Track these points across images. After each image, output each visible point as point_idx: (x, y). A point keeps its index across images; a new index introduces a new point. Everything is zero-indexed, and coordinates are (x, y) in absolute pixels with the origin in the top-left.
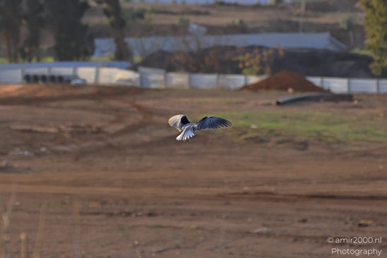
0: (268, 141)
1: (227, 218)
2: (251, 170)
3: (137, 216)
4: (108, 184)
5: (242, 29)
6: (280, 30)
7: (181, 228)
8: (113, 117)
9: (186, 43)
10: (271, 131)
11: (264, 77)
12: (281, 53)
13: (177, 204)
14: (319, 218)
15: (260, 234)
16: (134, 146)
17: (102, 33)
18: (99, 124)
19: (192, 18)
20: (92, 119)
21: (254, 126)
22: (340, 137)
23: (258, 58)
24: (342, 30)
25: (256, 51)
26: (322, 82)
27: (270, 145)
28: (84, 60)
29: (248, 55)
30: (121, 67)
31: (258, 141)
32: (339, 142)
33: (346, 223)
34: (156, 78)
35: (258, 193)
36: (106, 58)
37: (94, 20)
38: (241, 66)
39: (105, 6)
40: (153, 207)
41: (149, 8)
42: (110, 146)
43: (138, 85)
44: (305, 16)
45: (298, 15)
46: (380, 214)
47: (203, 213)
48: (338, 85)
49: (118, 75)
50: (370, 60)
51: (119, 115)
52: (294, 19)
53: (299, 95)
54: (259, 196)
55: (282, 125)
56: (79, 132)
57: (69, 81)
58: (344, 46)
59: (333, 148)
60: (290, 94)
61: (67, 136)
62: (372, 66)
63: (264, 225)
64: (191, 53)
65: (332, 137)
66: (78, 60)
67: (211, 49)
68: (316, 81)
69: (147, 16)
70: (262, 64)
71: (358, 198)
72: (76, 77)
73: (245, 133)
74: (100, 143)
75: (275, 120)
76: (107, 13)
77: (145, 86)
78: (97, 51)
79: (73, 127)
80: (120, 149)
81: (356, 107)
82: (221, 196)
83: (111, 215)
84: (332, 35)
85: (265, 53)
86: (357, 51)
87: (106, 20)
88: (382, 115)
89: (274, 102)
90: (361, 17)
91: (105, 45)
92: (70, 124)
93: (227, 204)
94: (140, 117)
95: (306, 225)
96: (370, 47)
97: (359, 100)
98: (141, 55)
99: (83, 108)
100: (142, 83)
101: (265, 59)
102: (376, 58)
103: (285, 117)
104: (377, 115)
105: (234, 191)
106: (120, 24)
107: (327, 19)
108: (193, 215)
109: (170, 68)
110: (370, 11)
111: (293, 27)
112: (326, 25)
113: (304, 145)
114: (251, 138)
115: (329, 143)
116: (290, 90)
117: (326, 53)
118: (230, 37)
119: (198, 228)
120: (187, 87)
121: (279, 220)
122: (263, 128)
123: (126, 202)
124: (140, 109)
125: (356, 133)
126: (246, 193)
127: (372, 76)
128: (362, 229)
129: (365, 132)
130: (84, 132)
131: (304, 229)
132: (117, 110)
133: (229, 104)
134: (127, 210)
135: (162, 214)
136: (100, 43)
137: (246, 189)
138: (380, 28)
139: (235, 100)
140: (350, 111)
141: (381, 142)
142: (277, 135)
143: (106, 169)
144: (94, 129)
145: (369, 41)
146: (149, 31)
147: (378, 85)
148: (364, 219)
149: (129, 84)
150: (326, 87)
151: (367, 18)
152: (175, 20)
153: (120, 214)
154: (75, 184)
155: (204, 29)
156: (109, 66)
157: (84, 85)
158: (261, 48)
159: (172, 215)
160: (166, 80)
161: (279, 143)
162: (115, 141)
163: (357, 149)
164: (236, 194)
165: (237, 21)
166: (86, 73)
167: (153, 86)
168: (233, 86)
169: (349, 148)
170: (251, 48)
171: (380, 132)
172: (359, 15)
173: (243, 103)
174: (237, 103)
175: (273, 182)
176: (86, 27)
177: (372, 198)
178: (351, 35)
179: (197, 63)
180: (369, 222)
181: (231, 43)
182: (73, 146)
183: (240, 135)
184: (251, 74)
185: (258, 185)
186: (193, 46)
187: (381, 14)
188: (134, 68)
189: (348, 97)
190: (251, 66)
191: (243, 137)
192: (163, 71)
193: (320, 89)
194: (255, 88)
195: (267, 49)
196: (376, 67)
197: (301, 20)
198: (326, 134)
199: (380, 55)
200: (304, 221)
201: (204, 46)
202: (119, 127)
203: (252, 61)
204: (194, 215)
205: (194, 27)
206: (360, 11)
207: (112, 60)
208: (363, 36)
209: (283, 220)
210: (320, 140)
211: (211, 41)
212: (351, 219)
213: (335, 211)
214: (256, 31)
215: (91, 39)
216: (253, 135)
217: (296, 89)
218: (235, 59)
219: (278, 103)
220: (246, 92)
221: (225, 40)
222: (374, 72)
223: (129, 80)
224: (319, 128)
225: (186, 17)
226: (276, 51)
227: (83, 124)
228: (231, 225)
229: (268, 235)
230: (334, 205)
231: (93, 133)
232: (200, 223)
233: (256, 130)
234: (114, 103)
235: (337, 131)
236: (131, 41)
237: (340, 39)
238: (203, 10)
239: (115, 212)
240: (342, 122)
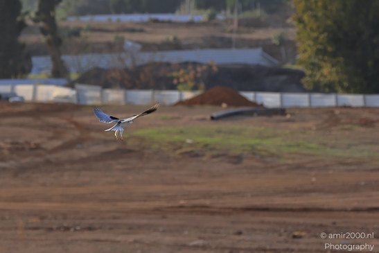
0: (203, 156)
1: (164, 231)
2: (187, 184)
3: (75, 230)
4: (47, 199)
5: (176, 46)
6: (213, 46)
7: (119, 242)
8: (50, 134)
9: (121, 60)
10: (206, 145)
11: (198, 93)
12: (215, 69)
13: (114, 218)
14: (254, 230)
15: (196, 247)
16: (72, 162)
17: (39, 51)
18: (38, 141)
19: (127, 36)
20: (31, 135)
21: (189, 141)
22: (274, 151)
23: (192, 74)
24: (274, 45)
25: (190, 67)
26: (255, 97)
27: (204, 159)
28: (22, 78)
29: (182, 72)
30: (58, 85)
31: (193, 155)
32: (272, 155)
33: (280, 235)
34: (92, 94)
35: (194, 207)
36: (43, 76)
37: (31, 38)
38: (175, 82)
39: (41, 24)
40: (91, 221)
41: (85, 26)
42: (48, 162)
43: (75, 101)
44: (238, 32)
45: (231, 32)
46: (314, 226)
47: (140, 227)
48: (271, 100)
49: (55, 92)
50: (302, 74)
51: (57, 131)
52: (227, 35)
53: (233, 110)
54: (195, 209)
55: (216, 139)
56: (17, 149)
57: (7, 99)
58: (276, 62)
59: (266, 161)
60: (224, 109)
61: (6, 152)
62: (303, 81)
63: (200, 238)
64: (126, 70)
65: (266, 151)
66: (16, 78)
67: (146, 65)
68: (250, 96)
69: (83, 34)
70: (196, 79)
71: (292, 210)
72: (14, 95)
73: (181, 148)
74: (38, 160)
75: (210, 135)
76: (43, 32)
77: (82, 102)
78: (34, 69)
79: (12, 143)
80: (58, 165)
81: (288, 121)
82: (157, 210)
83: (51, 229)
84: (264, 50)
85: (199, 69)
86: (289, 66)
87: (43, 39)
88: (314, 128)
89: (208, 117)
90: (292, 33)
91: (42, 63)
92: (9, 141)
93: (164, 217)
94: (77, 133)
95: (241, 237)
96: (301, 62)
97: (292, 114)
98: (78, 72)
99: (22, 125)
100: (79, 100)
101: (199, 75)
102: (308, 72)
103: (219, 132)
104: (310, 129)
105: (170, 205)
106: (57, 41)
107: (259, 34)
108: (130, 228)
109: (107, 85)
110: (301, 26)
111: (226, 43)
112: (258, 41)
113: (238, 159)
114: (186, 153)
115: (262, 157)
116: (224, 105)
117: (259, 68)
118: (164, 53)
119: (135, 242)
120: (123, 103)
121: (215, 233)
122: (198, 143)
123: (65, 217)
124: (78, 125)
125: (289, 146)
126: (182, 207)
127: (304, 91)
128: (296, 240)
129: (298, 145)
130: (23, 149)
131: (239, 241)
132: (55, 126)
133: (164, 119)
134: (65, 225)
135: (100, 228)
136: (37, 61)
137: (182, 202)
138: (311, 43)
139: (170, 115)
140: (282, 125)
141: (313, 155)
142: (211, 149)
143: (44, 185)
144: (33, 146)
145: (300, 56)
146: (85, 48)
147: (310, 98)
148: (298, 230)
149: (66, 101)
150: (259, 101)
151: (298, 33)
152: (111, 38)
153: (59, 229)
154: (15, 199)
155: (139, 46)
156: (46, 83)
157: (22, 102)
158: (195, 64)
159: (110, 229)
160: (102, 97)
161: (214, 157)
162: (53, 157)
163: (290, 162)
164: (172, 207)
165: (171, 38)
166: (24, 91)
167: (90, 103)
168: (168, 102)
169: (282, 161)
170: (185, 65)
171: (313, 145)
172: (291, 30)
173: (178, 118)
174: (172, 118)
175: (208, 195)
176: (24, 46)
177: (306, 210)
178: (283, 50)
179: (133, 79)
180: (303, 234)
181: (166, 60)
182: (12, 162)
183: (175, 150)
184: (185, 89)
185: (194, 199)
186: (129, 63)
187: (312, 30)
188: (71, 85)
189: (281, 111)
190: (185, 82)
191: (179, 152)
192: (99, 88)
193: (254, 104)
194: (190, 103)
195: (201, 65)
196: (307, 81)
197: (234, 36)
198: (259, 147)
199: (312, 70)
200: (240, 233)
201: (139, 63)
202: (57, 143)
203: (187, 77)
204: (132, 229)
205: (129, 44)
206: (292, 26)
207: (50, 77)
208: (295, 49)
209: (218, 233)
210: (254, 154)
211: (146, 58)
212: (285, 231)
213: (269, 223)
214: (190, 47)
215: (28, 57)
216: (189, 149)
217: (230, 104)
218: (169, 75)
219: (212, 118)
220: (180, 107)
221: (159, 57)
222: (306, 86)
223: (67, 97)
224: (253, 142)
225: (121, 35)
226: (210, 67)
227: (21, 141)
228: (168, 239)
229: (204, 247)
230: (268, 218)
231: (31, 149)
232: (138, 237)
233: (191, 145)
234: (52, 120)
235: (270, 144)
236: (67, 59)
237: (272, 54)
238: (138, 27)
239: (54, 227)
240: (275, 136)
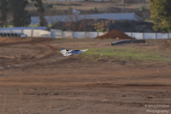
0: (108, 61)
1: (90, 95)
2: (101, 74)
3: (50, 95)
4: (38, 81)
5: (96, 12)
6: (113, 12)
7: (70, 100)
8: (39, 51)
9: (71, 18)
10: (109, 56)
11: (106, 33)
12: (113, 22)
13: (68, 89)
14: (131, 95)
15: (105, 102)
16: (49, 64)
17: (34, 14)
18: (33, 55)
19: (74, 7)
20: (30, 52)
21: (101, 55)
22: (140, 59)
23: (103, 24)
24: (140, 11)
25: (102, 21)
26: (131, 35)
27: (109, 63)
28: (26, 26)
29: (98, 23)
30: (42, 29)
31: (104, 61)
32: (139, 61)
33: (143, 97)
34: (58, 34)
35: (104, 84)
36: (36, 25)
37: (31, 8)
38: (95, 28)
39: (35, 2)
40: (57, 91)
41: (55, 3)
42: (38, 64)
43: (50, 37)
44: (124, 5)
45: (121, 5)
46: (158, 93)
47: (79, 93)
48: (138, 36)
49: (41, 33)
50: (152, 24)
51: (42, 50)
52: (119, 7)
53: (121, 40)
54: (104, 85)
55: (114, 54)
56: (24, 58)
57: (20, 36)
58: (141, 19)
59: (136, 64)
60: (117, 40)
61: (19, 60)
62: (153, 27)
63: (107, 98)
64: (73, 23)
65: (136, 59)
66: (24, 26)
67: (82, 21)
68: (129, 34)
69: (54, 6)
70: (105, 27)
71: (148, 86)
72: (23, 34)
73: (98, 57)
74: (34, 63)
75: (111, 52)
76: (36, 5)
77: (53, 37)
78: (32, 22)
79: (22, 56)
80: (43, 65)
81: (146, 45)
82: (87, 86)
83: (39, 94)
84: (136, 14)
85: (106, 22)
86: (147, 21)
87: (36, 9)
88: (158, 49)
89: (110, 44)
90: (148, 6)
91: (35, 20)
92: (20, 55)
93: (90, 89)
94: (51, 51)
95: (125, 98)
96: (152, 19)
97: (148, 42)
98: (51, 24)
99: (26, 48)
100: (52, 36)
101: (106, 25)
102: (155, 23)
103: (115, 50)
104: (156, 49)
105: (93, 83)
106: (42, 10)
107: (134, 6)
108: (75, 94)
109: (64, 29)
110: (152, 3)
111: (118, 11)
112: (133, 9)
113: (124, 63)
114: (101, 60)
115: (135, 62)
116: (118, 38)
117: (133, 22)
118: (91, 15)
119: (77, 100)
120: (72, 38)
121: (113, 96)
122: (106, 55)
123: (46, 89)
124: (51, 48)
125: (147, 57)
126: (98, 84)
127: (153, 32)
128: (150, 99)
129: (151, 56)
130: (27, 58)
131: (124, 99)
132: (41, 48)
133: (90, 45)
134: (46, 92)
135: (62, 94)
136: (33, 18)
137: (98, 82)
138: (157, 10)
139: (93, 43)
140: (144, 47)
141: (158, 61)
142: (112, 58)
143: (36, 74)
144: (31, 57)
145: (152, 16)
146: (55, 13)
147: (156, 35)
148: (151, 95)
149: (46, 37)
150: (133, 37)
151: (151, 6)
152: (66, 8)
153: (43, 94)
154: (23, 81)
155: (79, 12)
156: (37, 29)
157: (26, 37)
158: (104, 20)
159: (66, 94)
160: (62, 35)
161: (113, 62)
162: (40, 62)
163: (147, 64)
164: (94, 84)
165: (94, 8)
166: (27, 32)
167: (57, 37)
168: (92, 37)
169: (144, 64)
170: (100, 20)
171: (157, 56)
172: (148, 4)
173: (97, 44)
174: (94, 44)
175: (110, 79)
176: (27, 12)
177: (154, 85)
178: (144, 13)
179: (76, 27)
180: (153, 96)
181: (91, 18)
182: (22, 64)
183: (95, 58)
184: (100, 31)
185: (104, 81)
186: (74, 20)
187: (157, 4)
188: (48, 29)
189: (143, 41)
190: (100, 28)
191: (97, 59)
192: (61, 31)
193: (131, 38)
194: (102, 38)
195: (107, 20)
196: (155, 28)
197: (122, 7)
198: (133, 57)
199: (157, 22)
200: (124, 96)
201: (79, 19)
202: (42, 56)
203: (100, 26)
204: (76, 94)
205: (74, 11)
206: (148, 3)
207: (39, 26)
208: (150, 13)
209: (115, 96)
210: (131, 60)
211: (82, 17)
212: (145, 95)
213: (138, 91)
214: (102, 12)
215: (29, 17)
216: (101, 58)
217: (120, 38)
218: (93, 25)
219: (112, 44)
220: (98, 39)
221: (89, 17)
222: (154, 30)
223: (46, 35)
224: (130, 55)
225: (71, 7)
226: (111, 21)
227: (26, 55)
228: (92, 99)
229: (108, 102)
230: (137, 89)
231: (30, 58)
232: (78, 98)
233: (102, 56)
234: (40, 45)
235: (138, 56)
236: (47, 18)
237: (139, 15)
238: (79, 3)
239: (41, 93)
240: (140, 52)
